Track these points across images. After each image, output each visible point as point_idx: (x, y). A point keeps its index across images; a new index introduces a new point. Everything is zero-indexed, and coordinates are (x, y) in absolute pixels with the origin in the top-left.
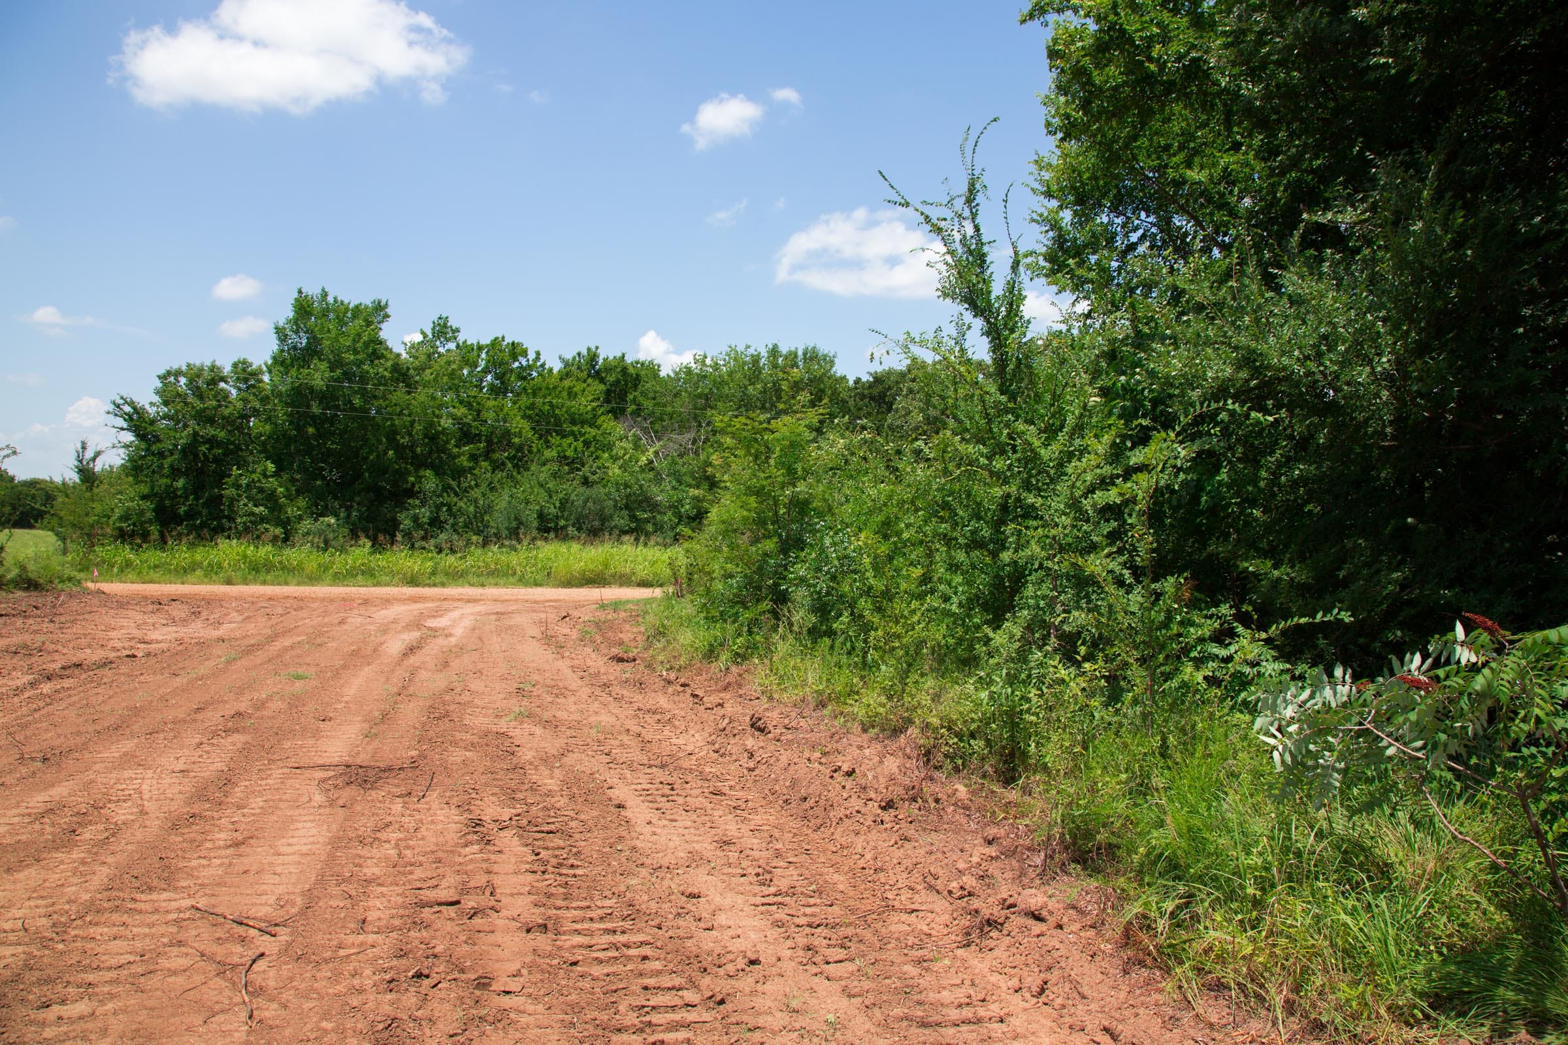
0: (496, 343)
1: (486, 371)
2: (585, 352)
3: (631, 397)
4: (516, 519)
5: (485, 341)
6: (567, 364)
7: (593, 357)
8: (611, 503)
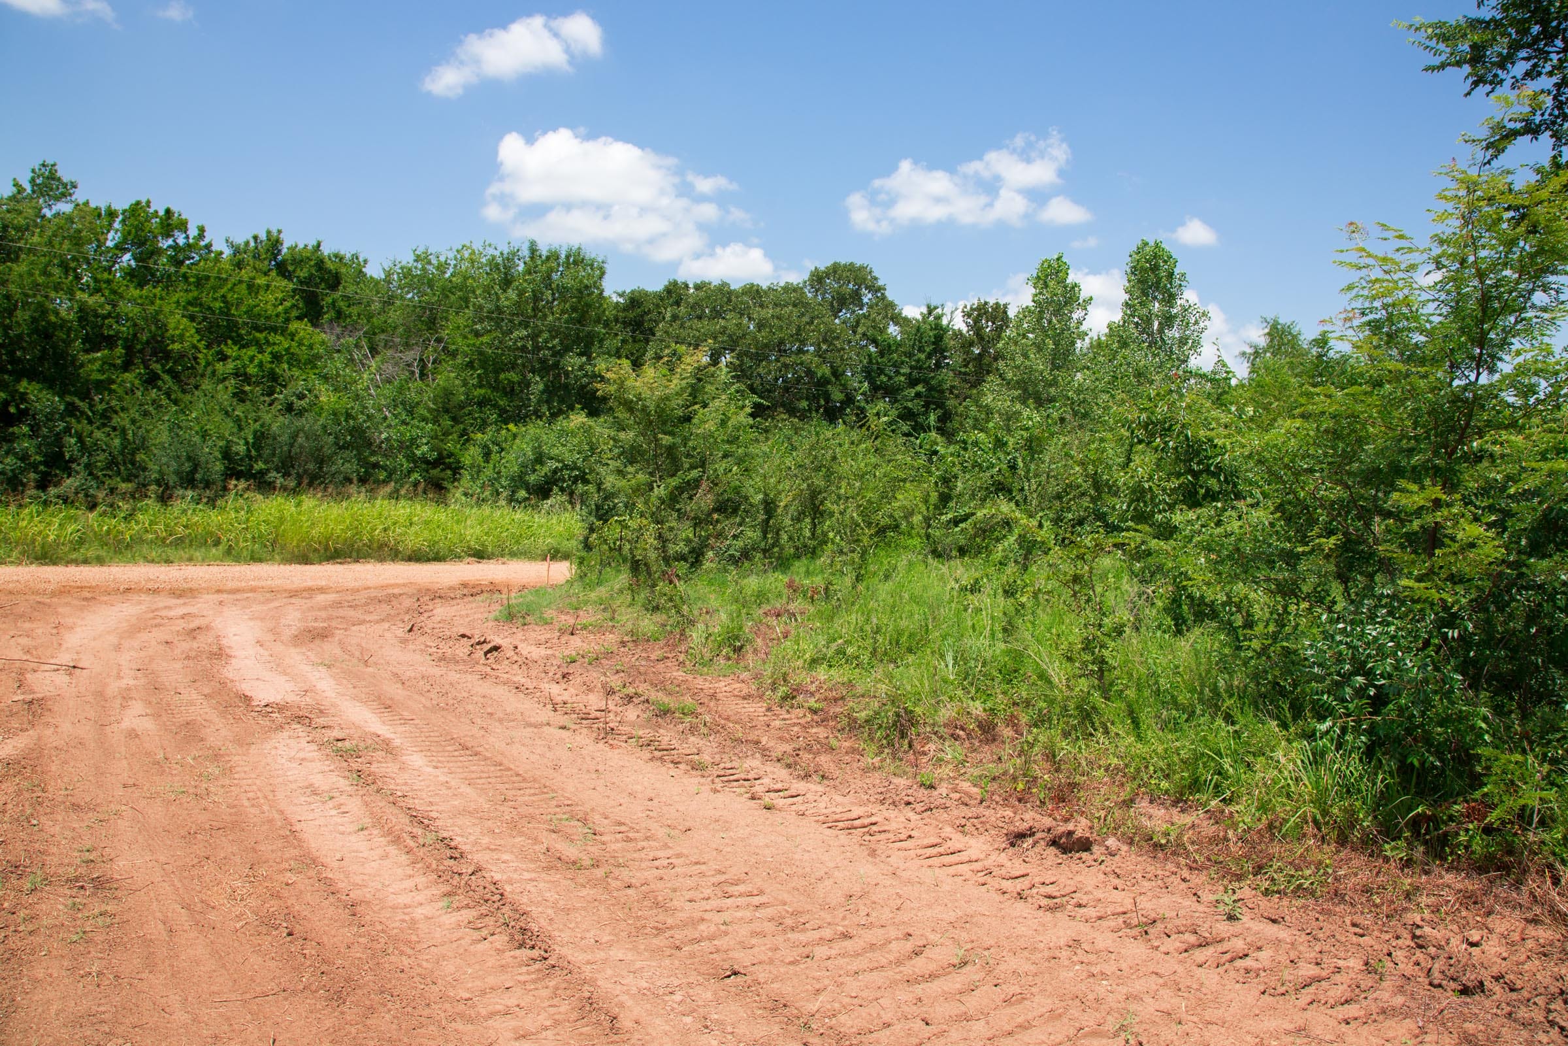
0: (136, 210)
1: (120, 248)
2: (263, 236)
3: (329, 300)
4: (189, 458)
5: (121, 204)
6: (237, 251)
7: (274, 244)
8: (331, 439)
